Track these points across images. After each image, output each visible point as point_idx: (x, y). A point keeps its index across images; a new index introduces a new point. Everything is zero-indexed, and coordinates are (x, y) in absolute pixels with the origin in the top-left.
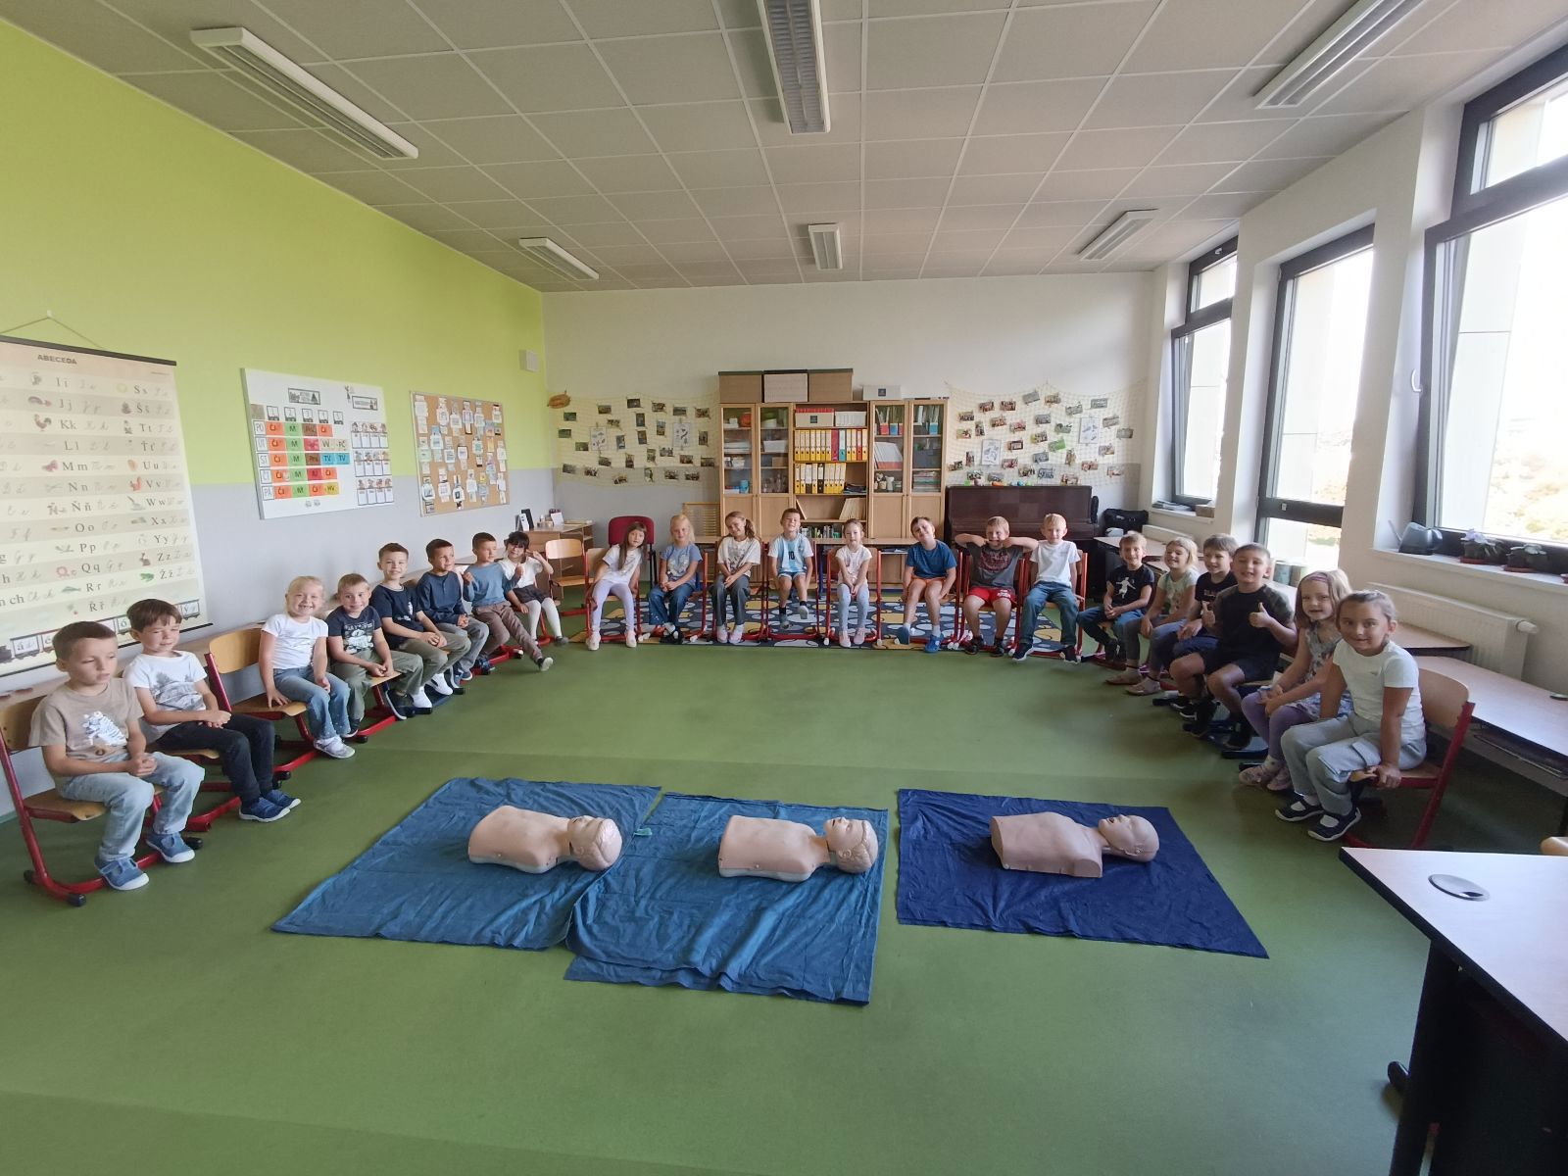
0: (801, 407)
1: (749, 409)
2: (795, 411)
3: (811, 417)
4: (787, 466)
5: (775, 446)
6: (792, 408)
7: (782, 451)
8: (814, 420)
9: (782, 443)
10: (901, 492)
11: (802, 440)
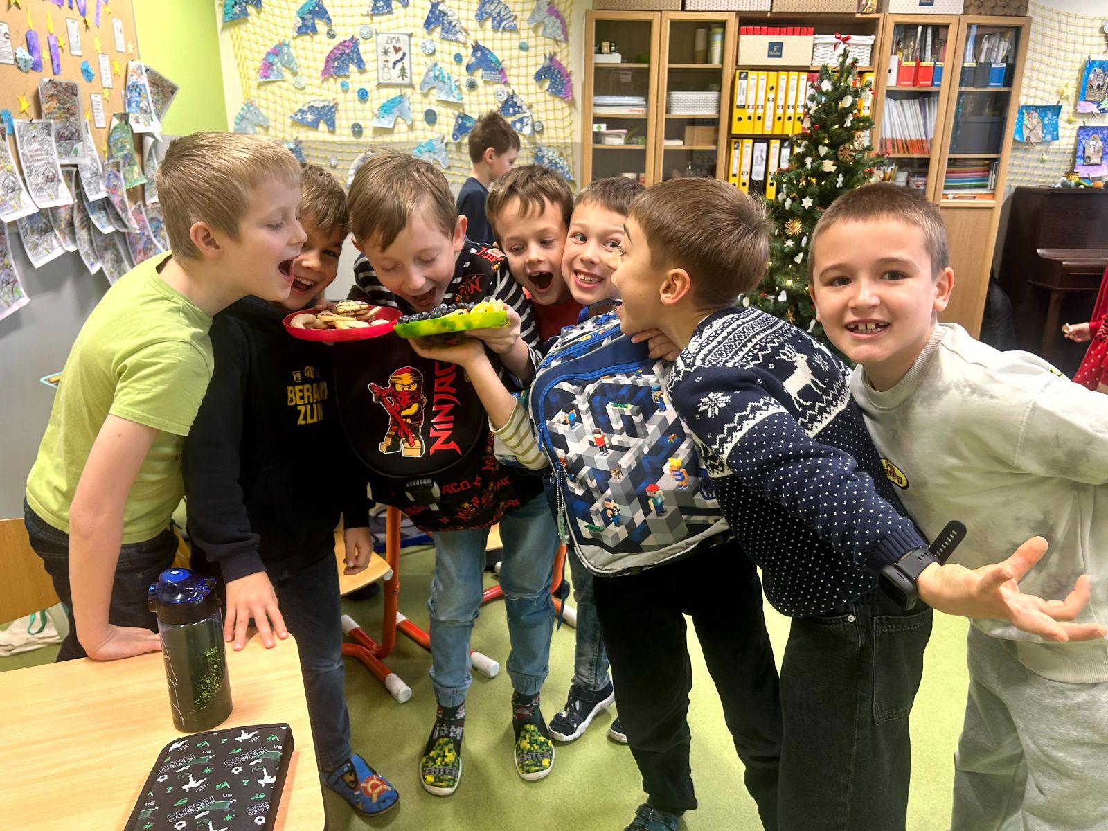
0: (751, 22)
1: (648, 24)
2: (740, 32)
3: (772, 45)
4: (716, 142)
5: (693, 104)
6: (733, 23)
7: (710, 112)
8: (775, 50)
9: (710, 96)
11: (750, 91)
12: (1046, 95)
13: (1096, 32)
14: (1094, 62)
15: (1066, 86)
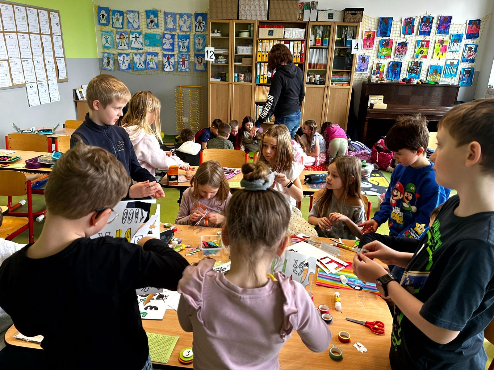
0: (263, 24)
1: (228, 24)
2: (259, 27)
4: (252, 64)
5: (244, 50)
6: (257, 24)
7: (250, 53)
8: (271, 33)
9: (249, 48)
10: (324, 84)
11: (263, 46)
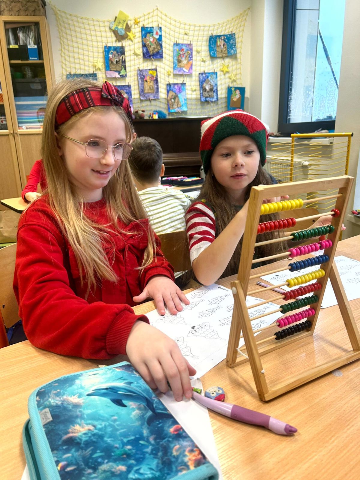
10: (6, 129)
12: (87, 68)
13: (107, 29)
14: (110, 47)
15: (97, 62)
